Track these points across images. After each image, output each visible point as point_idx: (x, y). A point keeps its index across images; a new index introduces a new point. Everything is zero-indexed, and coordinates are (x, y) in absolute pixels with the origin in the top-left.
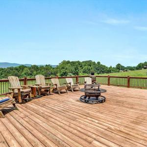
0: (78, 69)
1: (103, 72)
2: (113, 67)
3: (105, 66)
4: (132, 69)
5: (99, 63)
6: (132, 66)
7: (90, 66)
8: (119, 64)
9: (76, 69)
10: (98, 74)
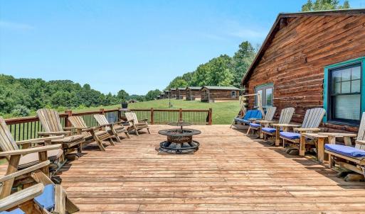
0: (39, 96)
1: (96, 103)
2: (113, 95)
3: (99, 93)
4: (140, 99)
5: (87, 86)
6: (140, 95)
7: (69, 91)
8: (122, 91)
9: (33, 97)
10: (88, 106)
